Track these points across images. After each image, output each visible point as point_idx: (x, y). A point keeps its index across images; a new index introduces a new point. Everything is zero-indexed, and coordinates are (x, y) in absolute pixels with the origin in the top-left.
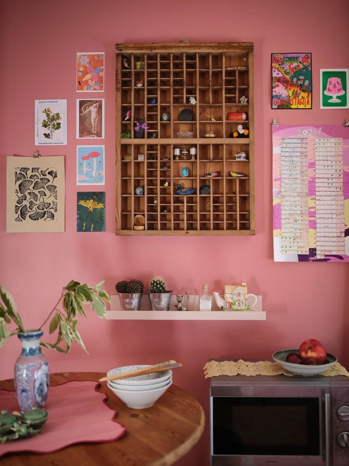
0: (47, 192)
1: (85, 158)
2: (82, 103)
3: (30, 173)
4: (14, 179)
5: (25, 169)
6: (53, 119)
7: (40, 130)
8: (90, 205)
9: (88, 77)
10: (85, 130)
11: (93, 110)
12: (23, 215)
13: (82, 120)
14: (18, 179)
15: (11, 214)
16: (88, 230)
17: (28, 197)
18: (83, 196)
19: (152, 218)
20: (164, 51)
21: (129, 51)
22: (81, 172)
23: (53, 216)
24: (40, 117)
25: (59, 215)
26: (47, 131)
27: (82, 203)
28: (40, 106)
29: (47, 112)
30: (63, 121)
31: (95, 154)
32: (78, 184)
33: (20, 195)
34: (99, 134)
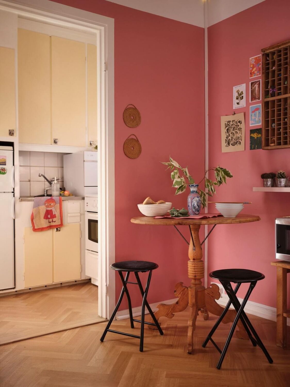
0: (238, 132)
1: (253, 112)
2: (252, 84)
3: (231, 123)
4: (224, 127)
5: (229, 122)
6: (240, 95)
7: (235, 101)
8: (255, 136)
9: (255, 69)
10: (253, 98)
11: (256, 86)
12: (229, 144)
13: (252, 92)
14: (226, 127)
15: (224, 144)
16: (254, 149)
17: (231, 135)
18: (252, 131)
19: (279, 139)
20: (284, 46)
21: (268, 51)
22: (252, 119)
23: (240, 143)
24: (235, 95)
25: (243, 142)
26: (238, 101)
27: (252, 135)
28: (235, 89)
29: (238, 92)
30: (244, 95)
31: (257, 109)
32: (250, 125)
33: (227, 134)
34: (259, 99)
